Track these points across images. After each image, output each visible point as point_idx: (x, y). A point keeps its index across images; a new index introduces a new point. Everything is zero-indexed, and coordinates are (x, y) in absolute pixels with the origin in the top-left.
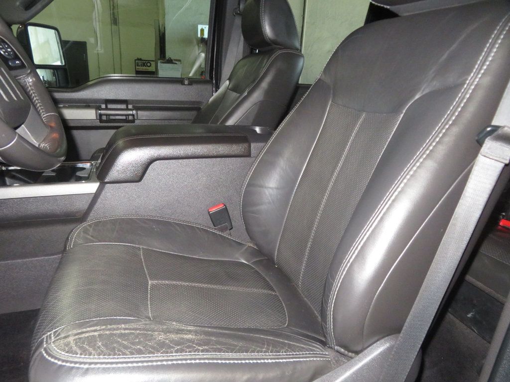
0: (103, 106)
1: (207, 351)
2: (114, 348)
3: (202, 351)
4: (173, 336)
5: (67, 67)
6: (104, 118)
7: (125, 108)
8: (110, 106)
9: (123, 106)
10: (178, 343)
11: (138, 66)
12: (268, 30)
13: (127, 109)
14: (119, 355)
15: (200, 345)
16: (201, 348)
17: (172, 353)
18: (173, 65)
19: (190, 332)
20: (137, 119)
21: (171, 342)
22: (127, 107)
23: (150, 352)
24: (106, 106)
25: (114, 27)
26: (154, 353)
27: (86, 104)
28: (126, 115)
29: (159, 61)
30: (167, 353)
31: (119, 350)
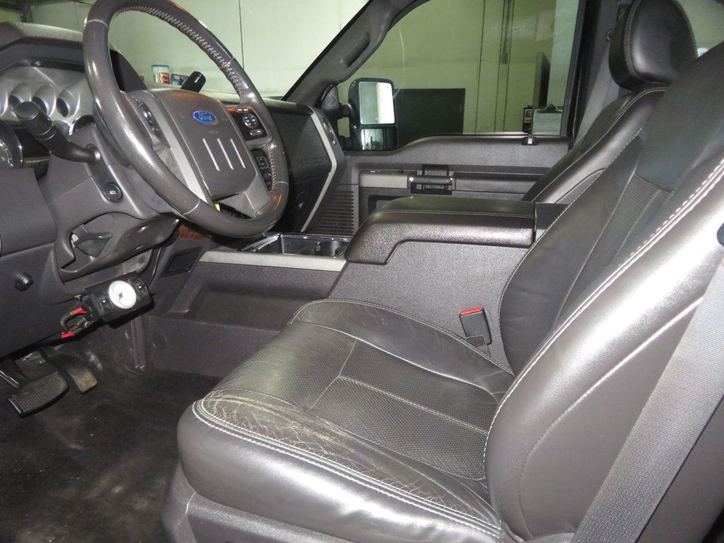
0: (420, 173)
1: (331, 458)
2: (242, 421)
3: (326, 456)
4: (307, 431)
5: (396, 126)
6: (419, 187)
7: (446, 175)
8: (427, 173)
9: (443, 173)
10: (305, 438)
11: (527, 116)
12: (640, 61)
13: (448, 177)
14: (243, 427)
15: (327, 449)
16: (326, 453)
17: (292, 444)
18: (555, 114)
19: (332, 434)
20: (455, 190)
21: (300, 434)
22: (448, 173)
23: (271, 436)
24: (423, 173)
25: (503, 66)
26: (274, 438)
27: (400, 170)
28: (445, 185)
29: (536, 110)
30: (288, 442)
31: (246, 423)
